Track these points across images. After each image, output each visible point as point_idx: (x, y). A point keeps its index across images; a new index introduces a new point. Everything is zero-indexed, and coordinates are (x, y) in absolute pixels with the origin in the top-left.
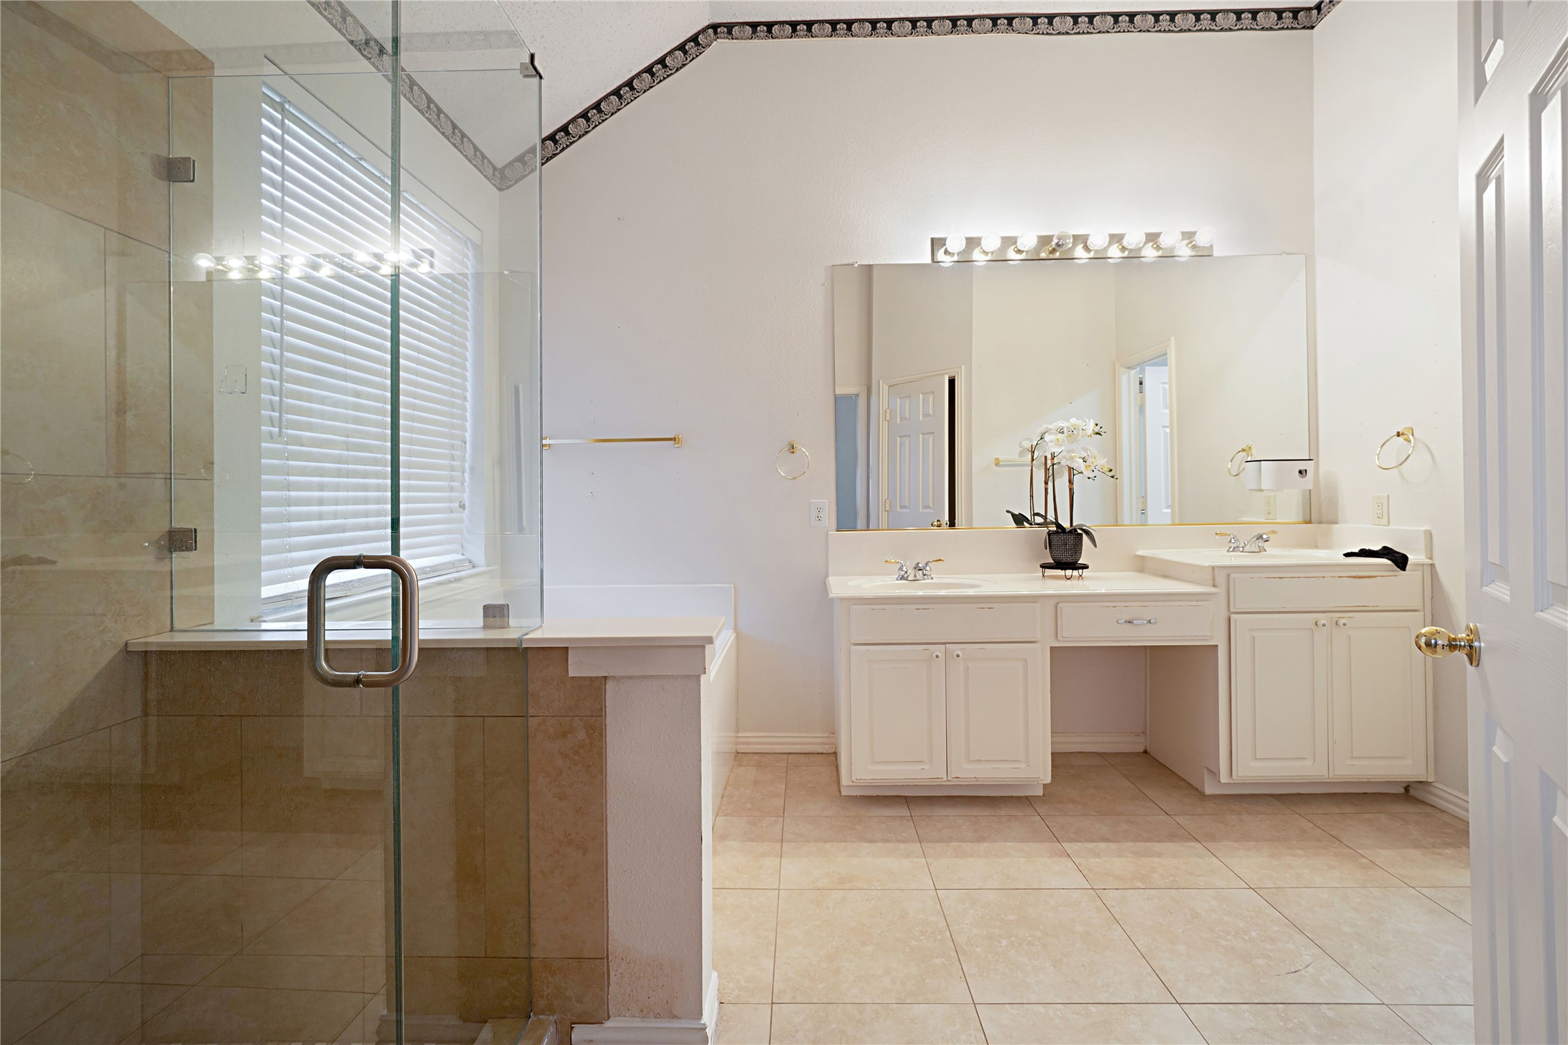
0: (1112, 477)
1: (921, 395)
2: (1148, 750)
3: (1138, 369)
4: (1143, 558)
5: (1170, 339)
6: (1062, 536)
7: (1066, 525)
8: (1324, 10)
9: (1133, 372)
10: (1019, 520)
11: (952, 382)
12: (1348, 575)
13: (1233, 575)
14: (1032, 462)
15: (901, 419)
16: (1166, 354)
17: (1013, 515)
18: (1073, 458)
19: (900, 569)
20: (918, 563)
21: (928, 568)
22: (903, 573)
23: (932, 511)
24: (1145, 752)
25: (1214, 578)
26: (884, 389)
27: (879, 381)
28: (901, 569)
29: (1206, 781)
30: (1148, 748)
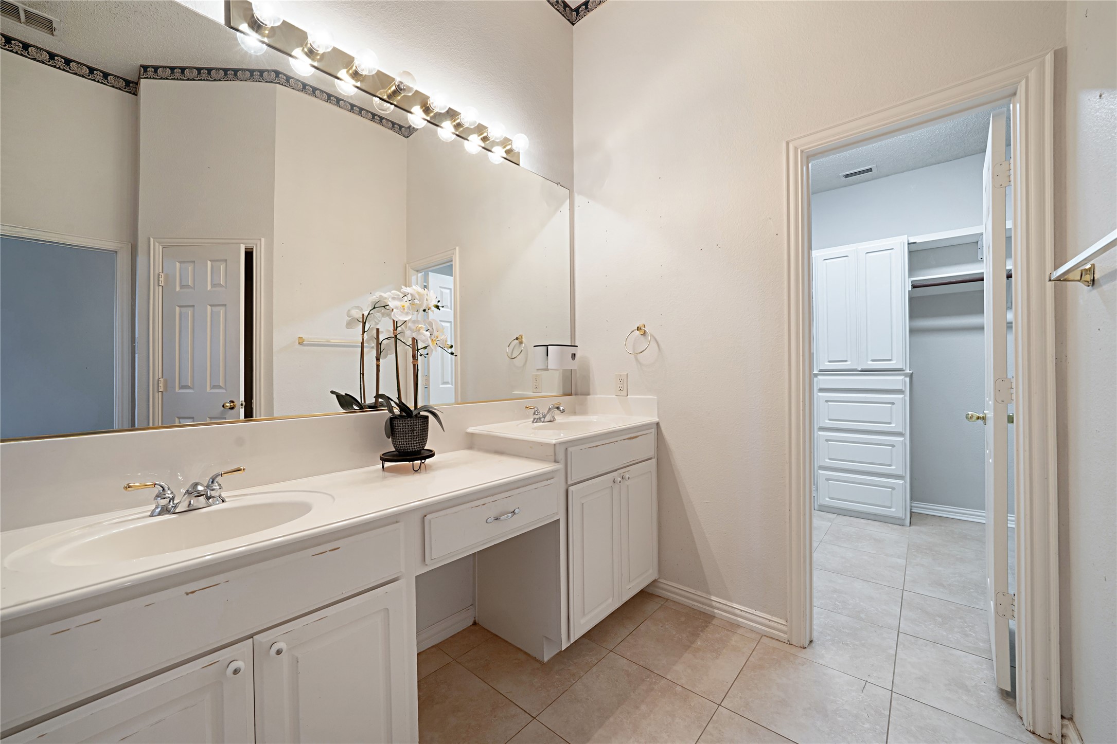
0: (452, 354)
1: (209, 263)
2: (477, 621)
3: (423, 273)
4: (472, 434)
5: (455, 249)
6: (409, 421)
7: (411, 406)
8: (581, 13)
9: (420, 275)
10: (346, 401)
11: (249, 255)
12: (627, 438)
13: (570, 449)
14: (363, 334)
15: (182, 287)
16: (452, 261)
17: (339, 397)
18: (419, 330)
19: (157, 496)
20: (196, 484)
21: (216, 486)
22: (164, 502)
23: (224, 391)
24: (475, 623)
25: (555, 455)
26: (157, 250)
27: (149, 239)
28: (161, 496)
29: (545, 650)
30: (476, 619)
